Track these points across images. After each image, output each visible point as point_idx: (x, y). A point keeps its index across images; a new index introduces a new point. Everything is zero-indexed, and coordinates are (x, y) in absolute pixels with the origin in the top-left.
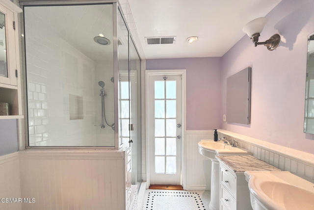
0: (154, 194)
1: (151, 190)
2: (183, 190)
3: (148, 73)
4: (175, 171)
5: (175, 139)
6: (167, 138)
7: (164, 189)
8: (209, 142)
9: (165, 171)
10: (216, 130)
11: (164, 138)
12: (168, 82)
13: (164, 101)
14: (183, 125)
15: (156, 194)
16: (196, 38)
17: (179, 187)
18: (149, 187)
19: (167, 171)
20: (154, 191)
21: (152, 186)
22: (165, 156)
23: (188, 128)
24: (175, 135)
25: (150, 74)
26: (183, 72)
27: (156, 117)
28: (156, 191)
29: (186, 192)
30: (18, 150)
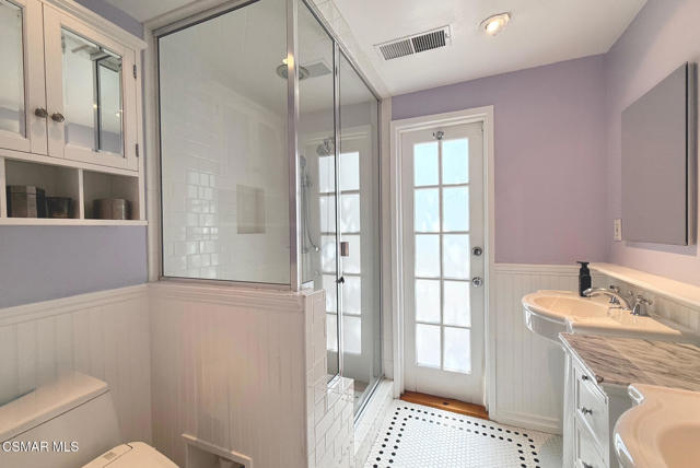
0: (409, 412)
1: (403, 404)
2: (489, 420)
3: (397, 128)
4: (466, 368)
5: (467, 284)
6: (446, 283)
7: (436, 407)
8: (559, 296)
9: (442, 363)
10: (584, 265)
11: (438, 282)
12: (446, 144)
13: (437, 191)
14: (486, 251)
15: (415, 414)
16: (506, 17)
17: (477, 410)
18: (401, 395)
19: (445, 365)
20: (410, 405)
21: (408, 395)
22: (442, 326)
23: (500, 258)
24: (467, 275)
25: (400, 129)
26: (485, 114)
27: (417, 229)
28: (417, 407)
29: (496, 427)
30: (148, 281)
